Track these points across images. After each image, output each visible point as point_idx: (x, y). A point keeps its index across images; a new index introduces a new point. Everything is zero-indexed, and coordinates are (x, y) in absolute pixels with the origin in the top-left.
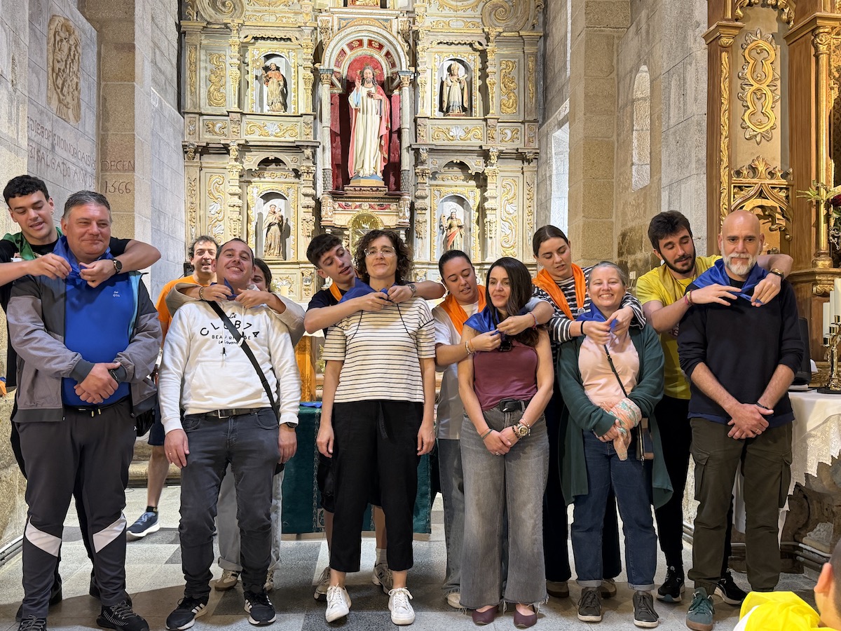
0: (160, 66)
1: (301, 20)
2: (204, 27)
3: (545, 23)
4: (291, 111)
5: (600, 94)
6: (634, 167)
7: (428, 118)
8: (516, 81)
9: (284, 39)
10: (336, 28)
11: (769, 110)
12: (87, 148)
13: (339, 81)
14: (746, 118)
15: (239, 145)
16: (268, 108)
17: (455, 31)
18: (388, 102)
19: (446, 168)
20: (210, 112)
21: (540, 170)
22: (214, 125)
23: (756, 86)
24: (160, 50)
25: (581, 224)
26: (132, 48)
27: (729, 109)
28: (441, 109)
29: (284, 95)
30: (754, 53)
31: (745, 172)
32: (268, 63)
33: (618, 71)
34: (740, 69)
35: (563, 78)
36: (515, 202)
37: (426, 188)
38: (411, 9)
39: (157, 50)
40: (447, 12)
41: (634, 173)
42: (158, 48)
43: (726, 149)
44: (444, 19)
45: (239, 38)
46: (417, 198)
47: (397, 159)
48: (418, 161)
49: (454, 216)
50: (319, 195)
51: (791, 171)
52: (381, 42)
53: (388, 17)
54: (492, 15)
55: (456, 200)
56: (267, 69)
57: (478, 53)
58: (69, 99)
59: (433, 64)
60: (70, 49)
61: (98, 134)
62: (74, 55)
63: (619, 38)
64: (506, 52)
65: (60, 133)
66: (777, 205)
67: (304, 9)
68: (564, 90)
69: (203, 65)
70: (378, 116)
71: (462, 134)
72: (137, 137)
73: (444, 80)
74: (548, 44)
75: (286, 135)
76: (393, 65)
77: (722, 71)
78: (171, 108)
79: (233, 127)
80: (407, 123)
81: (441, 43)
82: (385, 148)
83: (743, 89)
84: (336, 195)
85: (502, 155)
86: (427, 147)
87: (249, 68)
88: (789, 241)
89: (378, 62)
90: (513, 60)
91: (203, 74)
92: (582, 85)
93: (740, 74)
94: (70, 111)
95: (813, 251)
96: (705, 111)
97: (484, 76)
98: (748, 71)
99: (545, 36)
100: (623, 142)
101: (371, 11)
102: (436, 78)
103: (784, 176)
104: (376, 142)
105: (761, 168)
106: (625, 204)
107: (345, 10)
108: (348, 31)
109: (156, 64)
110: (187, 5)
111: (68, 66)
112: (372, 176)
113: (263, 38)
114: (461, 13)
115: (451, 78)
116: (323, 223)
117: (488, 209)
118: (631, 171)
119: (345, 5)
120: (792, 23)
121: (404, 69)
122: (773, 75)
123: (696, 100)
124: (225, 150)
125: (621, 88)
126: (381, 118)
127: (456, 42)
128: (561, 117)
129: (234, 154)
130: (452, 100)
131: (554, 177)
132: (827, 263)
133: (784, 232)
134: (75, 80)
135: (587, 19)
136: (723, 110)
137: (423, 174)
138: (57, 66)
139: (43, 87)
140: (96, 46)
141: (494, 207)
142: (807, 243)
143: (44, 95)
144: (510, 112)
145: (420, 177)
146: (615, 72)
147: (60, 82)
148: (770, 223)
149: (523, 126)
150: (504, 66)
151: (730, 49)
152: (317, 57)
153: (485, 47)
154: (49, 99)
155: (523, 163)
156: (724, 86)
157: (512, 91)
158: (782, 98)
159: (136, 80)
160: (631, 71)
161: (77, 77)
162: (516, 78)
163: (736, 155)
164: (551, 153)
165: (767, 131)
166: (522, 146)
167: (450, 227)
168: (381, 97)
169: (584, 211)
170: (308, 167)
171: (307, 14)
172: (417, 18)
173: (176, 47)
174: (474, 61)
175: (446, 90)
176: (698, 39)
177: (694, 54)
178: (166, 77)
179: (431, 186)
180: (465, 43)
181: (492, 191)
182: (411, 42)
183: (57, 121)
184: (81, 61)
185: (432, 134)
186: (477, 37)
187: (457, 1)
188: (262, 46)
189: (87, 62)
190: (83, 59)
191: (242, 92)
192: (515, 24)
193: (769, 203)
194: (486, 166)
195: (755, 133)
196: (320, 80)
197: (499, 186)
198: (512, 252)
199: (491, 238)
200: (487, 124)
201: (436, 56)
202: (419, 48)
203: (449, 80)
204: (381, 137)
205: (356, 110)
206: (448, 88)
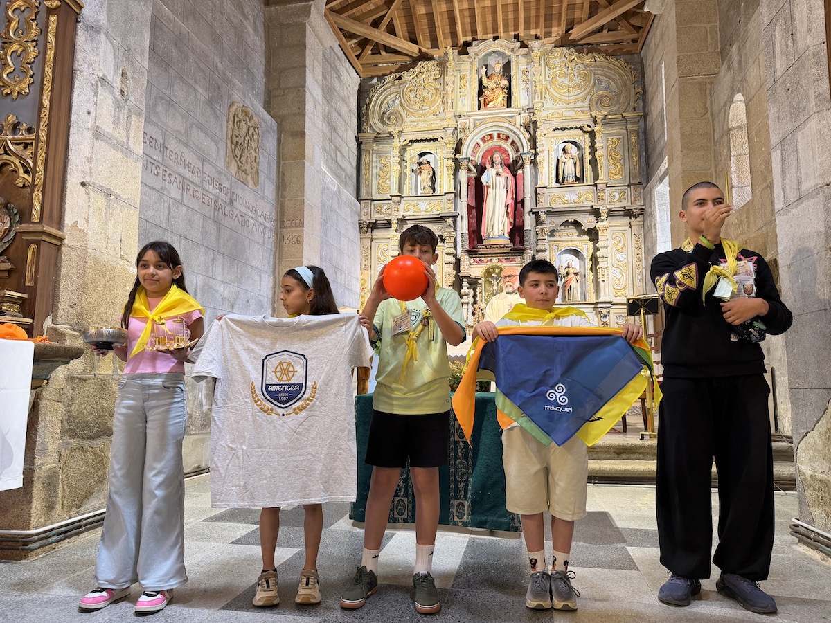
0: (340, 163)
1: (444, 124)
2: (375, 137)
3: (645, 107)
4: (438, 192)
5: (696, 133)
6: (734, 190)
7: (546, 187)
8: (621, 153)
9: (433, 140)
10: (472, 127)
12: (266, 208)
13: (475, 167)
15: (398, 219)
16: (422, 192)
17: (567, 118)
18: (513, 179)
19: (563, 227)
20: (378, 198)
21: (646, 223)
22: (381, 208)
24: (341, 153)
26: (302, 134)
28: (557, 181)
29: (433, 182)
32: (421, 160)
33: (712, 110)
35: (662, 143)
36: (625, 251)
37: (546, 244)
38: (531, 107)
39: (338, 152)
40: (560, 105)
41: (734, 195)
42: (340, 151)
44: (559, 111)
45: (399, 142)
46: (538, 251)
47: (521, 223)
48: (538, 221)
49: (570, 265)
50: (459, 254)
52: (507, 134)
53: (513, 114)
54: (599, 104)
55: (572, 253)
56: (420, 164)
58: (248, 167)
59: (550, 147)
60: (248, 130)
61: (277, 200)
62: (253, 135)
63: (711, 83)
64: (614, 131)
65: (239, 192)
67: (447, 116)
69: (374, 164)
70: (505, 190)
71: (575, 198)
72: (306, 202)
73: (559, 158)
74: (648, 121)
75: (434, 210)
76: (517, 150)
78: (349, 194)
79: (394, 207)
80: (528, 192)
81: (556, 129)
82: (511, 214)
84: (471, 253)
85: (610, 213)
86: (545, 210)
87: (407, 164)
89: (505, 150)
90: (618, 137)
91: (374, 171)
92: (678, 127)
94: (249, 177)
96: (824, 38)
97: (593, 149)
100: (722, 170)
101: (499, 111)
102: (553, 156)
104: (503, 210)
107: (479, 112)
108: (481, 128)
109: (337, 162)
110: (364, 122)
111: (246, 142)
112: (500, 236)
113: (417, 141)
114: (572, 105)
115: (566, 156)
116: (461, 275)
117: (600, 257)
118: (732, 193)
119: (479, 109)
121: (525, 151)
124: (388, 224)
125: (716, 124)
126: (507, 191)
127: (569, 127)
128: (661, 172)
129: (394, 226)
130: (566, 172)
131: (658, 225)
134: (254, 154)
135: (679, 70)
137: (543, 231)
138: (235, 140)
139: (222, 153)
141: (605, 255)
143: (223, 160)
144: (617, 179)
145: (539, 235)
146: (709, 113)
147: (238, 152)
149: (629, 189)
150: (610, 143)
152: (458, 150)
153: (593, 129)
154: (227, 164)
155: (631, 218)
157: (618, 161)
159: (306, 158)
160: (725, 106)
161: (256, 153)
162: (622, 151)
164: (654, 205)
166: (629, 204)
167: (567, 274)
168: (507, 175)
170: (450, 233)
171: (449, 119)
172: (536, 112)
173: (356, 154)
174: (584, 141)
175: (561, 165)
178: (346, 174)
179: (549, 242)
180: (576, 128)
181: (603, 242)
182: (531, 131)
183: (235, 182)
184: (260, 141)
185: (550, 199)
186: (586, 121)
187: (568, 96)
188: (417, 147)
189: (267, 145)
190: (262, 140)
191: (402, 181)
192: (619, 108)
194: (597, 222)
196: (460, 167)
197: (610, 239)
198: (623, 293)
199: (603, 281)
200: (597, 188)
201: (553, 140)
202: (538, 134)
203: (563, 158)
204: (508, 205)
205: (487, 186)
206: (563, 164)
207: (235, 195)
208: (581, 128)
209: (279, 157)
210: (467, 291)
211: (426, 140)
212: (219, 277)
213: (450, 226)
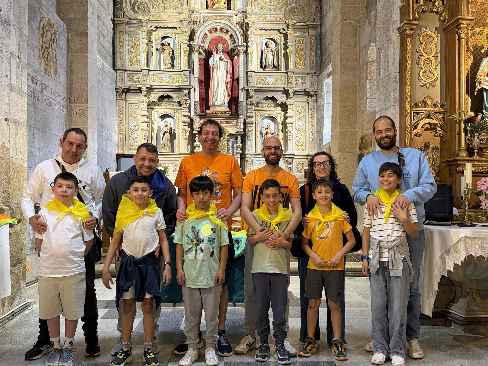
0: (102, 44)
1: (182, 17)
2: (128, 21)
3: (321, 17)
4: (176, 69)
5: (349, 59)
6: (368, 100)
7: (254, 72)
8: (304, 50)
9: (173, 28)
11: (433, 70)
12: (61, 90)
13: (204, 51)
14: (421, 74)
15: (147, 88)
16: (164, 67)
17: (269, 22)
18: (231, 63)
19: (264, 100)
20: (131, 69)
21: (318, 102)
22: (133, 77)
23: (426, 56)
24: (103, 35)
25: (338, 132)
26: (86, 34)
27: (411, 70)
28: (261, 67)
29: (173, 59)
30: (425, 38)
31: (420, 104)
34: (417, 47)
36: (304, 119)
37: (253, 112)
38: (244, 10)
39: (101, 35)
40: (265, 11)
41: (368, 104)
42: (102, 33)
43: (409, 91)
44: (263, 16)
45: (147, 27)
46: (248, 117)
47: (236, 95)
48: (248, 96)
49: (269, 127)
50: (192, 116)
51: (446, 103)
52: (227, 29)
53: (232, 15)
54: (291, 13)
55: (270, 118)
56: (163, 45)
57: (282, 35)
58: (51, 64)
59: (257, 41)
60: (51, 36)
61: (67, 82)
62: (54, 39)
63: (360, 27)
64: (299, 34)
65: (46, 83)
66: (438, 123)
67: (184, 11)
69: (127, 42)
70: (226, 71)
71: (273, 81)
72: (89, 84)
73: (263, 50)
74: (322, 29)
75: (174, 82)
76: (234, 42)
77: (407, 49)
78: (109, 67)
79: (144, 78)
80: (242, 75)
81: (261, 29)
82: (230, 89)
83: (419, 58)
84: (202, 116)
85: (296, 93)
86: (253, 89)
87: (153, 45)
88: (444, 142)
89: (226, 41)
90: (302, 39)
91: (127, 48)
92: (339, 53)
93: (417, 50)
94: (52, 70)
95: (457, 148)
96: (398, 70)
97: (286, 48)
98: (422, 48)
99: (321, 25)
100: (362, 86)
101: (222, 12)
102: (259, 49)
103: (442, 106)
104: (224, 86)
105: (429, 102)
106: (363, 121)
107: (207, 11)
108: (209, 23)
109: (100, 42)
110: (118, 9)
111: (50, 46)
112: (222, 105)
113: (160, 27)
114: (273, 12)
115: (267, 49)
116: (194, 132)
117: (288, 123)
118: (366, 102)
119: (207, 8)
120: (446, 21)
121: (240, 44)
122: (436, 50)
123: (393, 64)
124: (139, 90)
125: (361, 55)
126: (227, 72)
127: (270, 29)
128: (329, 72)
129: (144, 93)
130: (267, 61)
131: (325, 105)
132: (465, 154)
133: (442, 137)
134: (55, 53)
135: (341, 16)
136: (407, 70)
137: (251, 103)
138: (44, 45)
139: (37, 57)
140: (66, 34)
141: (291, 122)
142: (454, 144)
143: (37, 61)
144: (301, 68)
145: (249, 106)
146: (358, 46)
147: (46, 54)
148: (434, 133)
149: (308, 76)
150: (297, 42)
151: (411, 36)
152: (191, 37)
153: (287, 32)
154: (40, 64)
155: (308, 97)
156: (408, 57)
157: (302, 56)
158: (441, 63)
159: (89, 52)
160: (366, 46)
161: (56, 51)
163: (415, 95)
164: (324, 91)
165: (432, 81)
166: (308, 87)
168: (227, 60)
169: (340, 125)
170: (186, 100)
171: (186, 14)
172: (248, 15)
173: (112, 33)
174: (280, 40)
175: (264, 56)
176: (395, 31)
177: (392, 39)
178: (106, 49)
180: (275, 29)
181: (290, 113)
182: (244, 29)
183: (44, 76)
184: (57, 42)
185: (256, 81)
186: (281, 25)
187: (270, 5)
188: (160, 32)
189: (61, 43)
190: (59, 41)
191: (149, 58)
192: (304, 18)
193: (433, 121)
194: (287, 99)
195: (426, 83)
196: (193, 51)
197: (295, 110)
198: (302, 148)
199: (290, 140)
200: (287, 75)
201: (259, 37)
202: (249, 32)
203: (266, 51)
204: (227, 83)
205: (213, 67)
206: (265, 55)
207: (44, 85)
208: (278, 30)
209: (68, 51)
211: (168, 28)
212: (36, 146)
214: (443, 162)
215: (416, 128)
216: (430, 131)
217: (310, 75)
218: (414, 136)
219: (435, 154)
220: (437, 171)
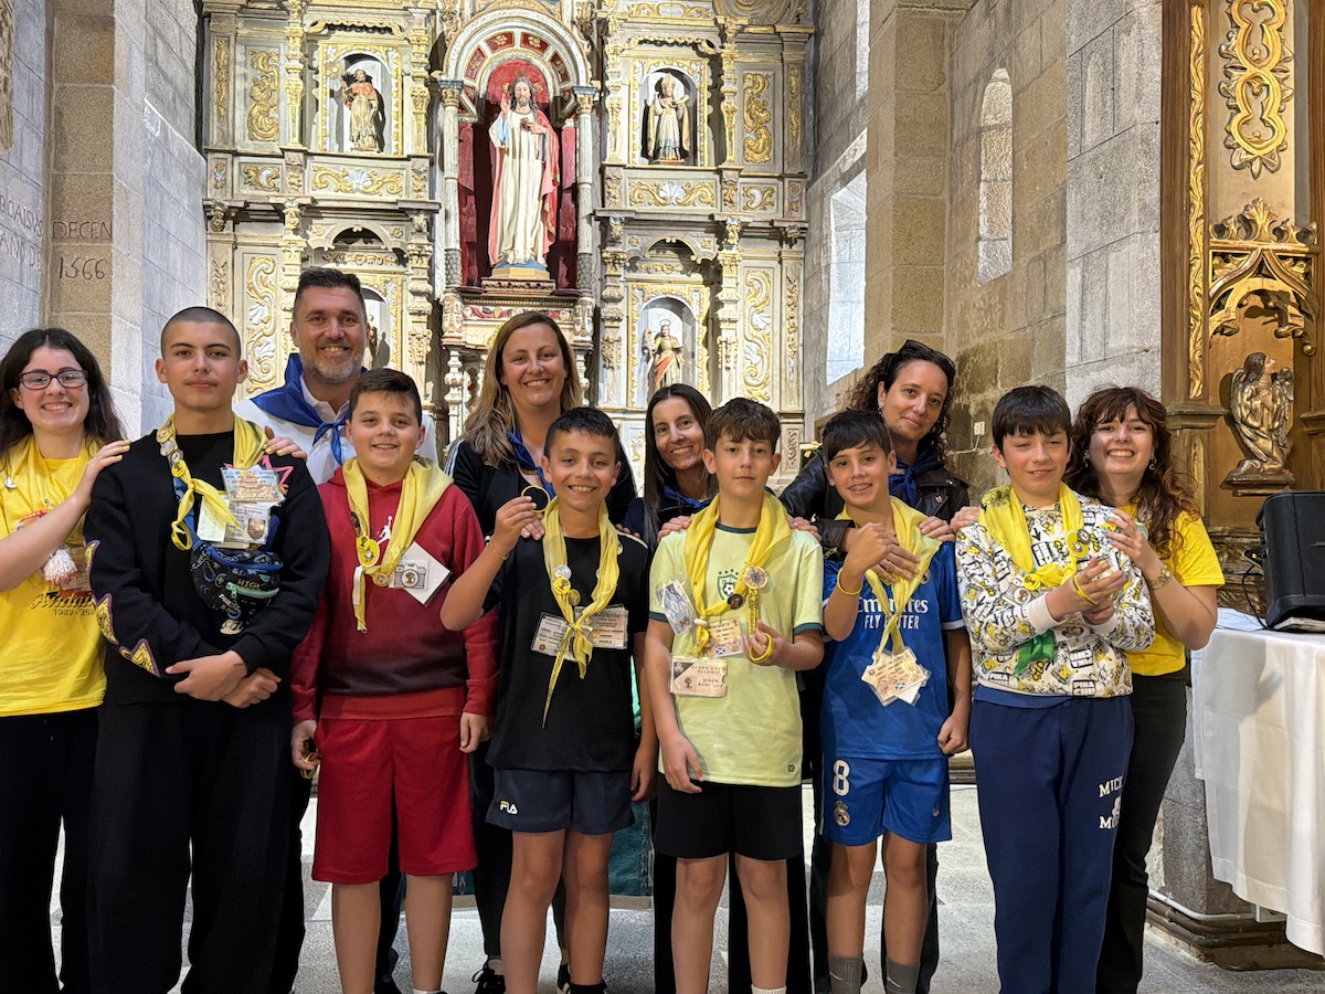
0: (163, 66)
2: (242, 6)
3: (817, 13)
4: (389, 152)
5: (922, 121)
6: (981, 245)
7: (624, 166)
8: (769, 108)
9: (379, 30)
11: (1274, 114)
12: (26, 195)
13: (473, 102)
14: (1234, 129)
15: (300, 206)
16: (352, 145)
17: (669, 22)
18: (556, 140)
19: (654, 252)
20: (251, 150)
21: (809, 256)
22: (258, 173)
23: (1251, 70)
24: (166, 42)
25: (890, 340)
26: (108, 24)
27: (1204, 112)
28: (645, 153)
29: (379, 124)
30: (1248, 9)
31: (1233, 228)
32: (352, 70)
33: (951, 82)
34: (1222, 38)
35: (849, 101)
36: (768, 310)
37: (622, 285)
39: (159, 41)
41: (981, 254)
42: (162, 37)
43: (1200, 184)
44: (650, 3)
45: (302, 25)
46: (605, 300)
47: (570, 236)
48: (606, 238)
49: (666, 331)
50: (439, 293)
51: (1314, 226)
52: (544, 39)
55: (669, 306)
57: (707, 61)
59: (631, 77)
61: (47, 174)
63: (954, 25)
64: (753, 60)
66: (1290, 290)
68: (851, 122)
69: (239, 70)
70: (539, 162)
71: (680, 194)
72: (117, 181)
73: (649, 104)
74: (821, 47)
75: (383, 190)
76: (565, 77)
77: (1191, 42)
78: (183, 142)
79: (290, 176)
80: (588, 175)
81: (645, 41)
82: (551, 215)
83: (1228, 76)
84: (468, 294)
85: (746, 232)
86: (623, 216)
87: (319, 78)
88: (1308, 356)
89: (539, 72)
90: (764, 74)
91: (240, 85)
92: (891, 105)
93: (1223, 48)
96: (1157, 114)
97: (717, 97)
98: (1236, 43)
99: (817, 36)
100: (962, 203)
102: (637, 100)
103: (1303, 236)
104: (535, 205)
105: (1261, 220)
106: (965, 308)
108: (489, 17)
109: (156, 64)
112: (528, 263)
113: (343, 27)
115: (662, 101)
116: (444, 341)
117: (724, 321)
118: (976, 251)
121: (583, 83)
122: (1282, 52)
123: (1139, 96)
124: (277, 214)
125: (957, 108)
126: (544, 166)
127: (670, 41)
128: (847, 168)
129: (292, 220)
130: (663, 137)
131: (833, 267)
133: (1300, 341)
136: (1193, 113)
137: (616, 260)
140: (43, 19)
141: (733, 317)
144: (759, 160)
145: (609, 266)
146: (947, 83)
148: (1276, 324)
149: (781, 183)
150: (750, 83)
152: (436, 58)
153: (719, 51)
155: (781, 245)
156: (1196, 68)
157: (763, 124)
158: (1297, 94)
159: (117, 80)
160: (976, 80)
161: (5, 68)
162: (770, 103)
163: (1217, 196)
164: (829, 227)
165: (1271, 154)
166: (780, 216)
167: (660, 350)
168: (544, 130)
169: (893, 320)
170: (420, 246)
173: (194, 39)
174: (700, 74)
175: (653, 120)
177: (1134, 14)
178: (175, 88)
179: (628, 280)
180: (685, 44)
181: (729, 291)
182: (595, 38)
184: (13, 40)
185: (630, 193)
186: (703, 31)
188: (340, 39)
189: (26, 45)
190: (17, 37)
191: (308, 117)
192: (767, 13)
193: (1276, 285)
194: (720, 249)
195: (1250, 157)
196: (441, 100)
197: (742, 283)
198: (762, 392)
199: (728, 368)
200: (721, 178)
201: (638, 64)
202: (608, 49)
203: (658, 105)
204: (545, 196)
205: (501, 150)
206: (657, 118)
208: (695, 46)
209: (49, 74)
210: (458, 377)
211: (364, 28)
213: (420, 231)
214: (1306, 421)
215: (1219, 306)
216: (1262, 319)
217: (787, 180)
218: (1214, 333)
219: (1281, 395)
220: (1286, 451)
